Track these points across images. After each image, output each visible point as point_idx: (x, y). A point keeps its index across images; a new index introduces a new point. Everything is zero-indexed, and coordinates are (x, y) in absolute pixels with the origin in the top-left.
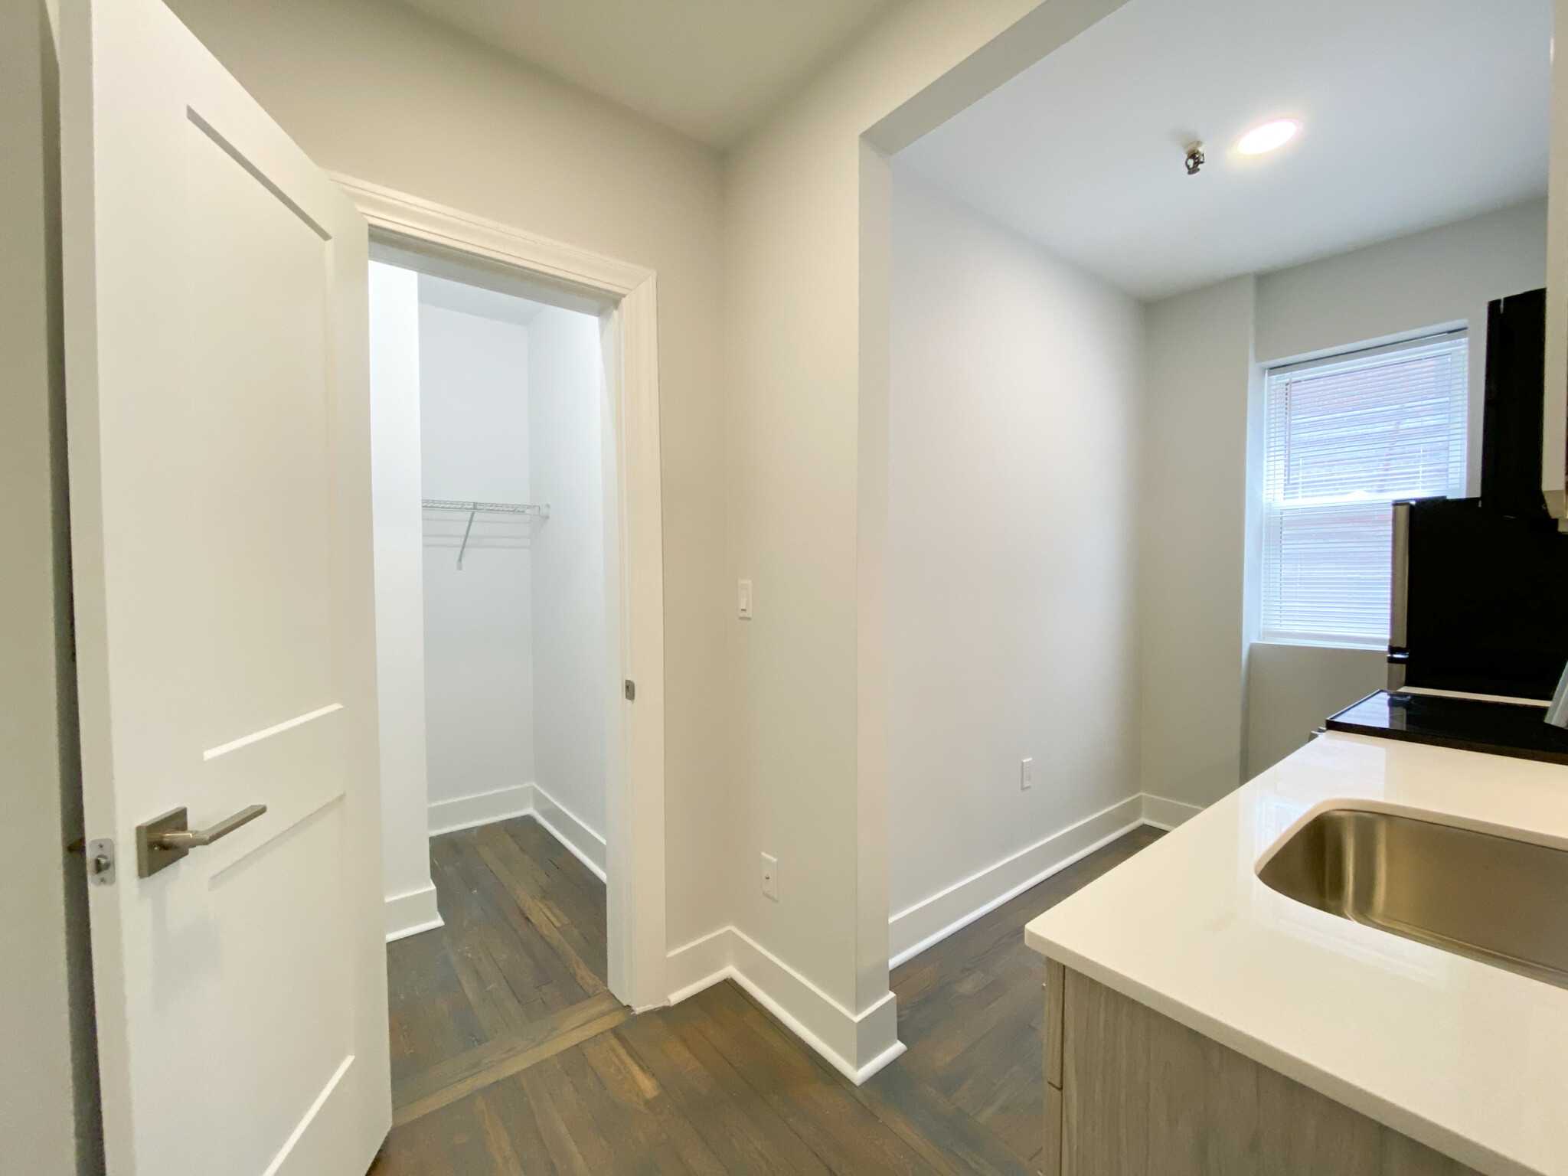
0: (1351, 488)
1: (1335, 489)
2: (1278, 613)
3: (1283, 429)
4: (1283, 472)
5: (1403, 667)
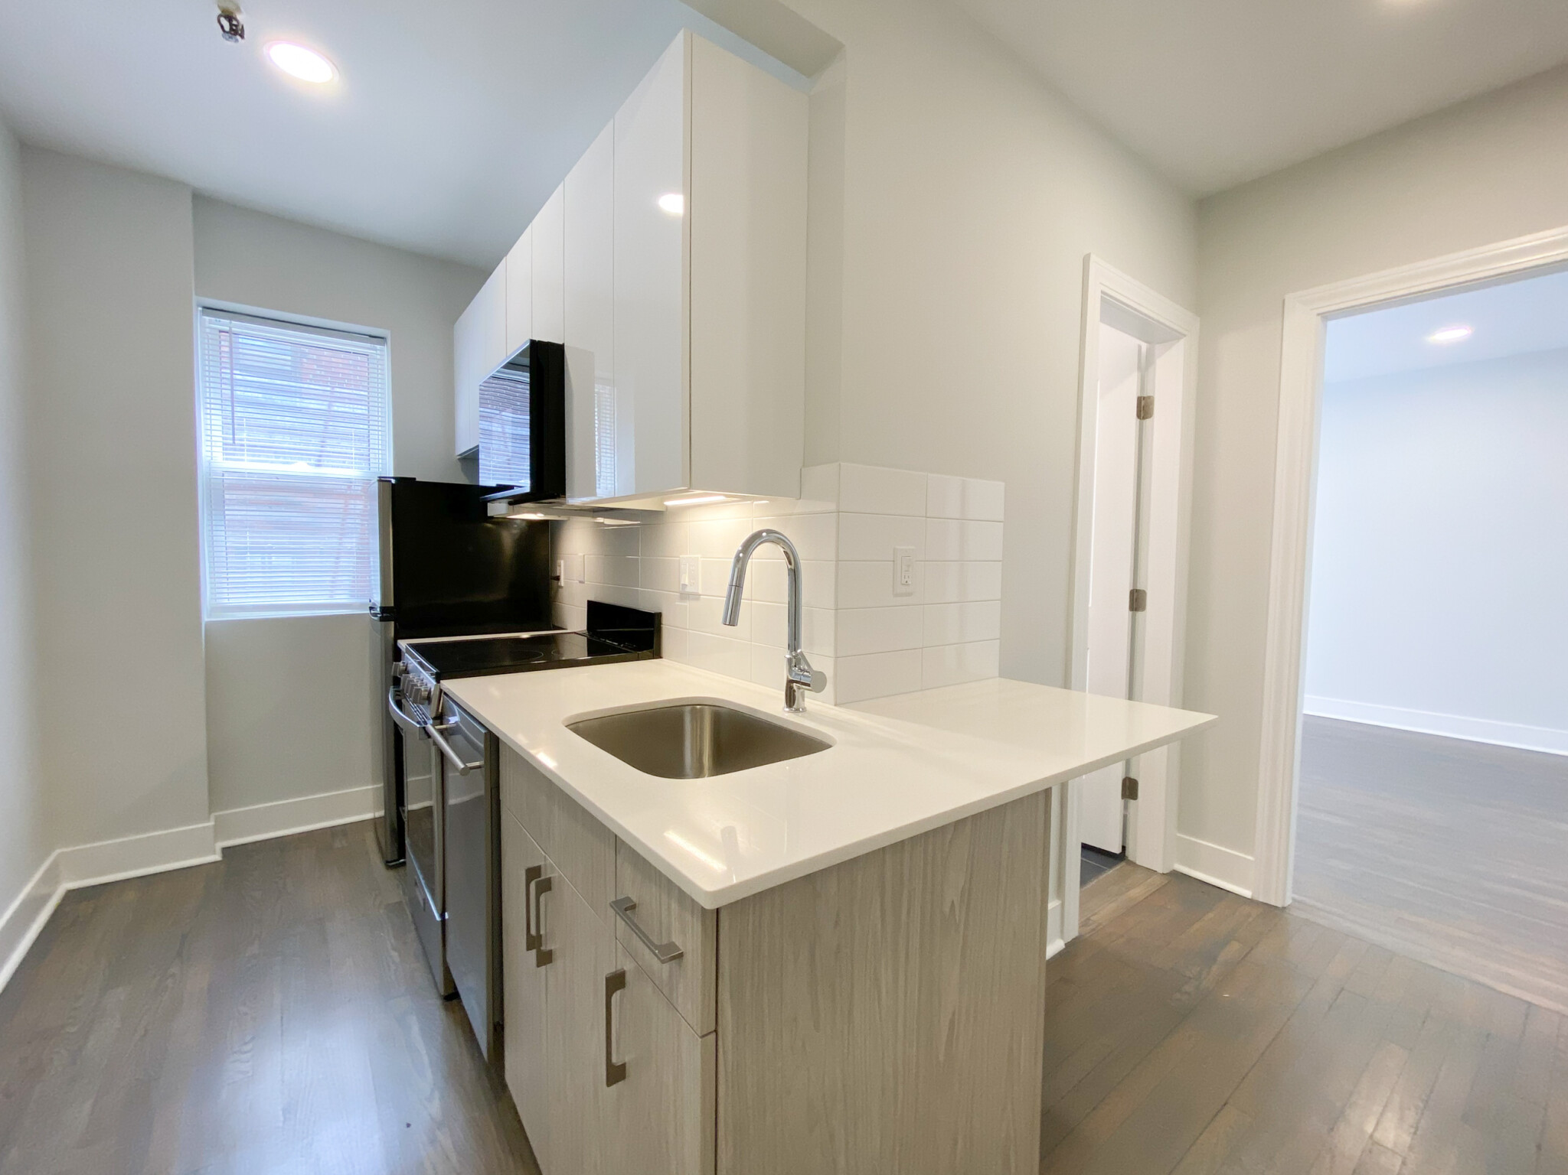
0: (291, 458)
1: (276, 457)
2: (225, 586)
3: (218, 380)
4: (220, 428)
5: (393, 623)
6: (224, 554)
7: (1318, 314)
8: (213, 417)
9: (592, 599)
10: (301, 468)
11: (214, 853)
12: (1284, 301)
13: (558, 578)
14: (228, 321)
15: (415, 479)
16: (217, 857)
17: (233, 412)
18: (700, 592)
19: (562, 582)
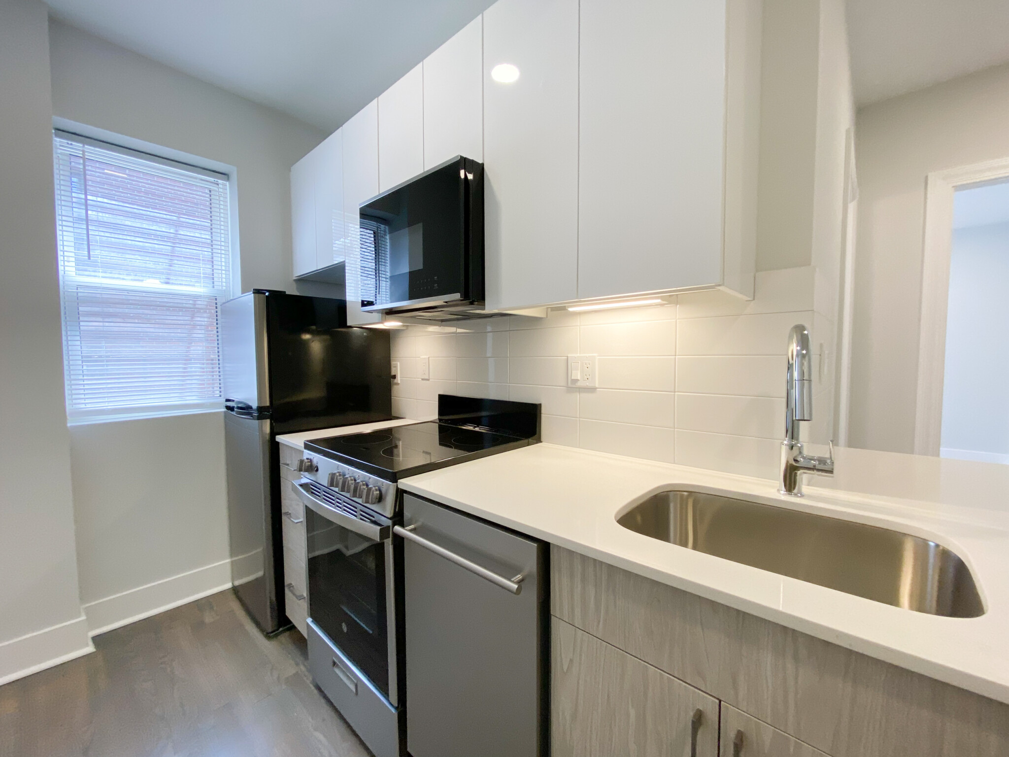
1: (128, 275)
2: (82, 392)
3: (69, 199)
4: (72, 244)
5: (268, 421)
6: (80, 362)
7: (953, 187)
8: (65, 233)
9: (442, 393)
10: (153, 284)
11: (87, 645)
12: (927, 177)
13: (394, 377)
14: (81, 145)
15: (285, 292)
16: (90, 649)
17: (88, 230)
18: (597, 386)
19: (399, 379)
